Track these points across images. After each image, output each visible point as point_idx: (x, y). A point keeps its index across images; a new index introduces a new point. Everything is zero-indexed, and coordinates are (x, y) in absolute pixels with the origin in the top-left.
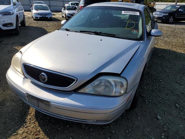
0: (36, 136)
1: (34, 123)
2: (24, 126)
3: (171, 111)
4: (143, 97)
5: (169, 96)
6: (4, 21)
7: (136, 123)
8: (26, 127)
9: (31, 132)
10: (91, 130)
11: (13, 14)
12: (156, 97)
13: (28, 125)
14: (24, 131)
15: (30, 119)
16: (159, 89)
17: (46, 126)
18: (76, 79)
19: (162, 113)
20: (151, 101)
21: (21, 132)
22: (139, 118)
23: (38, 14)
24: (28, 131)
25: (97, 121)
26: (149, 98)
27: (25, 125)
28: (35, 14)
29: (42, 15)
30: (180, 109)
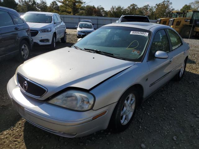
0: (15, 139)
1: (21, 128)
2: (11, 129)
3: (162, 142)
4: (139, 123)
5: (172, 126)
6: (41, 38)
7: (115, 146)
8: (12, 130)
9: (14, 135)
10: (66, 143)
11: (50, 31)
12: (155, 124)
13: (15, 128)
14: (9, 133)
15: (20, 124)
16: (164, 118)
17: (29, 133)
18: (47, 90)
19: (150, 142)
20: (146, 128)
21: (6, 133)
22: (120, 142)
23: (82, 32)
24: (11, 133)
25: (64, 133)
26: (145, 125)
27: (13, 128)
28: (79, 31)
29: (85, 33)
30: (175, 143)
